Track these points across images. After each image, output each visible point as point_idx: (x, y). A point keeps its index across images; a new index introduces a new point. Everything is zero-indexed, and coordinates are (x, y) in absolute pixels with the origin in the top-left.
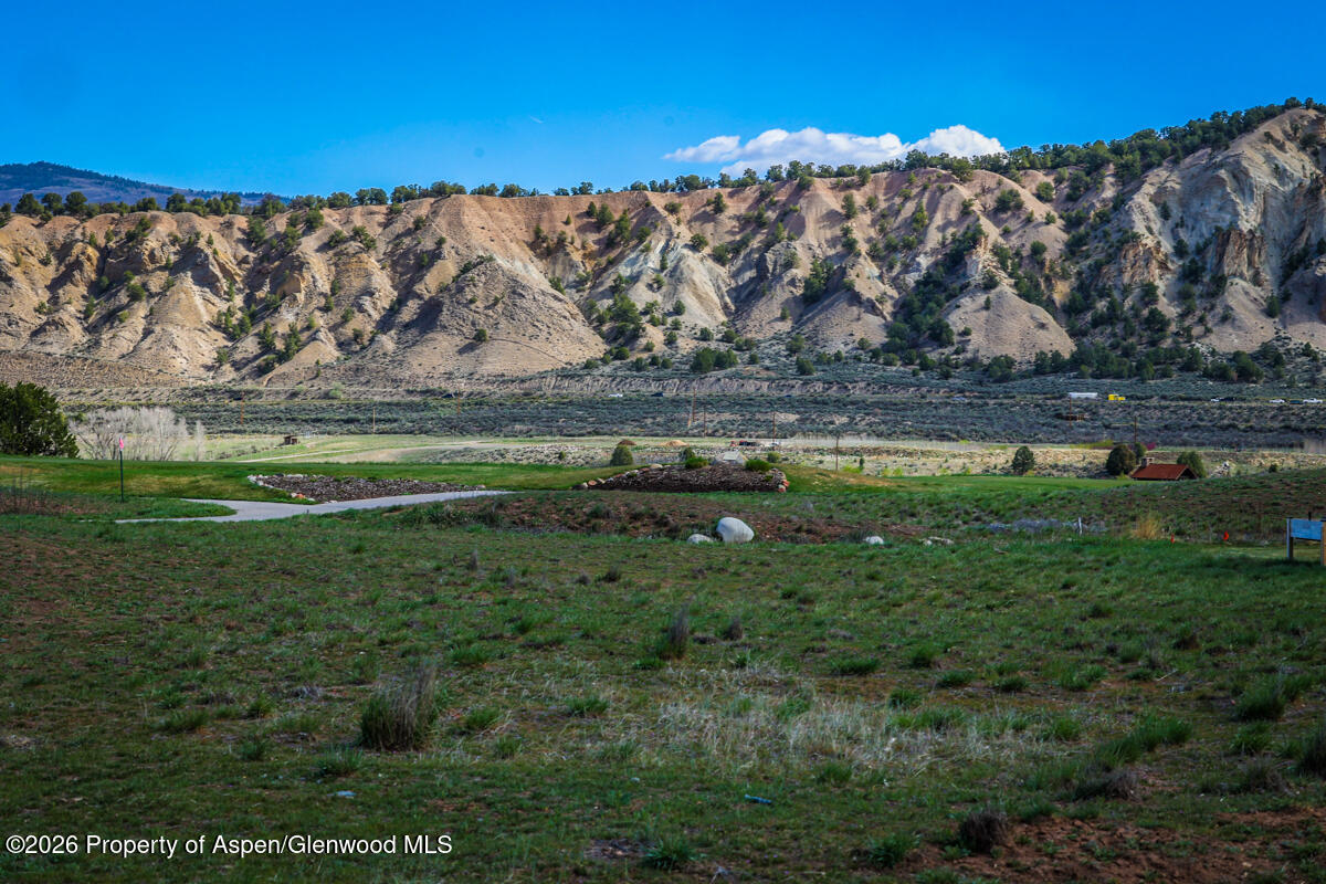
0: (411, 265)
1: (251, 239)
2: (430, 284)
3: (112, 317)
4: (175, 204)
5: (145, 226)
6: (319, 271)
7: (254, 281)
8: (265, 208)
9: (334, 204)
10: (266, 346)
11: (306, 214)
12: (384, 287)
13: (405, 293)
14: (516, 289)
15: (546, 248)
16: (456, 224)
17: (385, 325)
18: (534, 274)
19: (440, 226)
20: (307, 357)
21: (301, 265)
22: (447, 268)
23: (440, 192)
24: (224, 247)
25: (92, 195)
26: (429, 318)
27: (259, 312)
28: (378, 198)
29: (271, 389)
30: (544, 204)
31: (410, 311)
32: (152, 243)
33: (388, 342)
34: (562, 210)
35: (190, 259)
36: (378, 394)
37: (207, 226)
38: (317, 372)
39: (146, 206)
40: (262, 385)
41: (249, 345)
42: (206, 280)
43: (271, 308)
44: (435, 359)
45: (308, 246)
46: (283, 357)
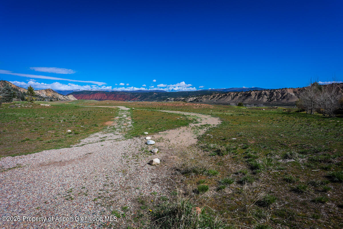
0: (283, 94)
1: (270, 92)
2: (284, 95)
3: (259, 98)
4: (264, 90)
5: (262, 92)
6: (275, 94)
7: (270, 95)
8: (271, 90)
9: (277, 90)
10: (271, 100)
11: (274, 90)
12: (280, 96)
13: (282, 96)
14: (292, 95)
15: (295, 92)
16: (287, 91)
17: (280, 98)
18: (294, 94)
19: (285, 91)
20: (274, 101)
21: (274, 94)
22: (286, 94)
23: (286, 88)
24: (268, 93)
25: (258, 89)
26: (284, 98)
27: (270, 97)
28: (280, 89)
29: (271, 103)
30: (295, 89)
31: (283, 97)
32: (262, 93)
33: (281, 100)
34: (296, 89)
35: (265, 94)
36: (279, 103)
37: (267, 92)
38: (275, 102)
39: (262, 90)
40: (270, 103)
41: (269, 100)
42: (266, 95)
43: (271, 97)
44: (284, 101)
45: (274, 93)
46: (272, 101)
